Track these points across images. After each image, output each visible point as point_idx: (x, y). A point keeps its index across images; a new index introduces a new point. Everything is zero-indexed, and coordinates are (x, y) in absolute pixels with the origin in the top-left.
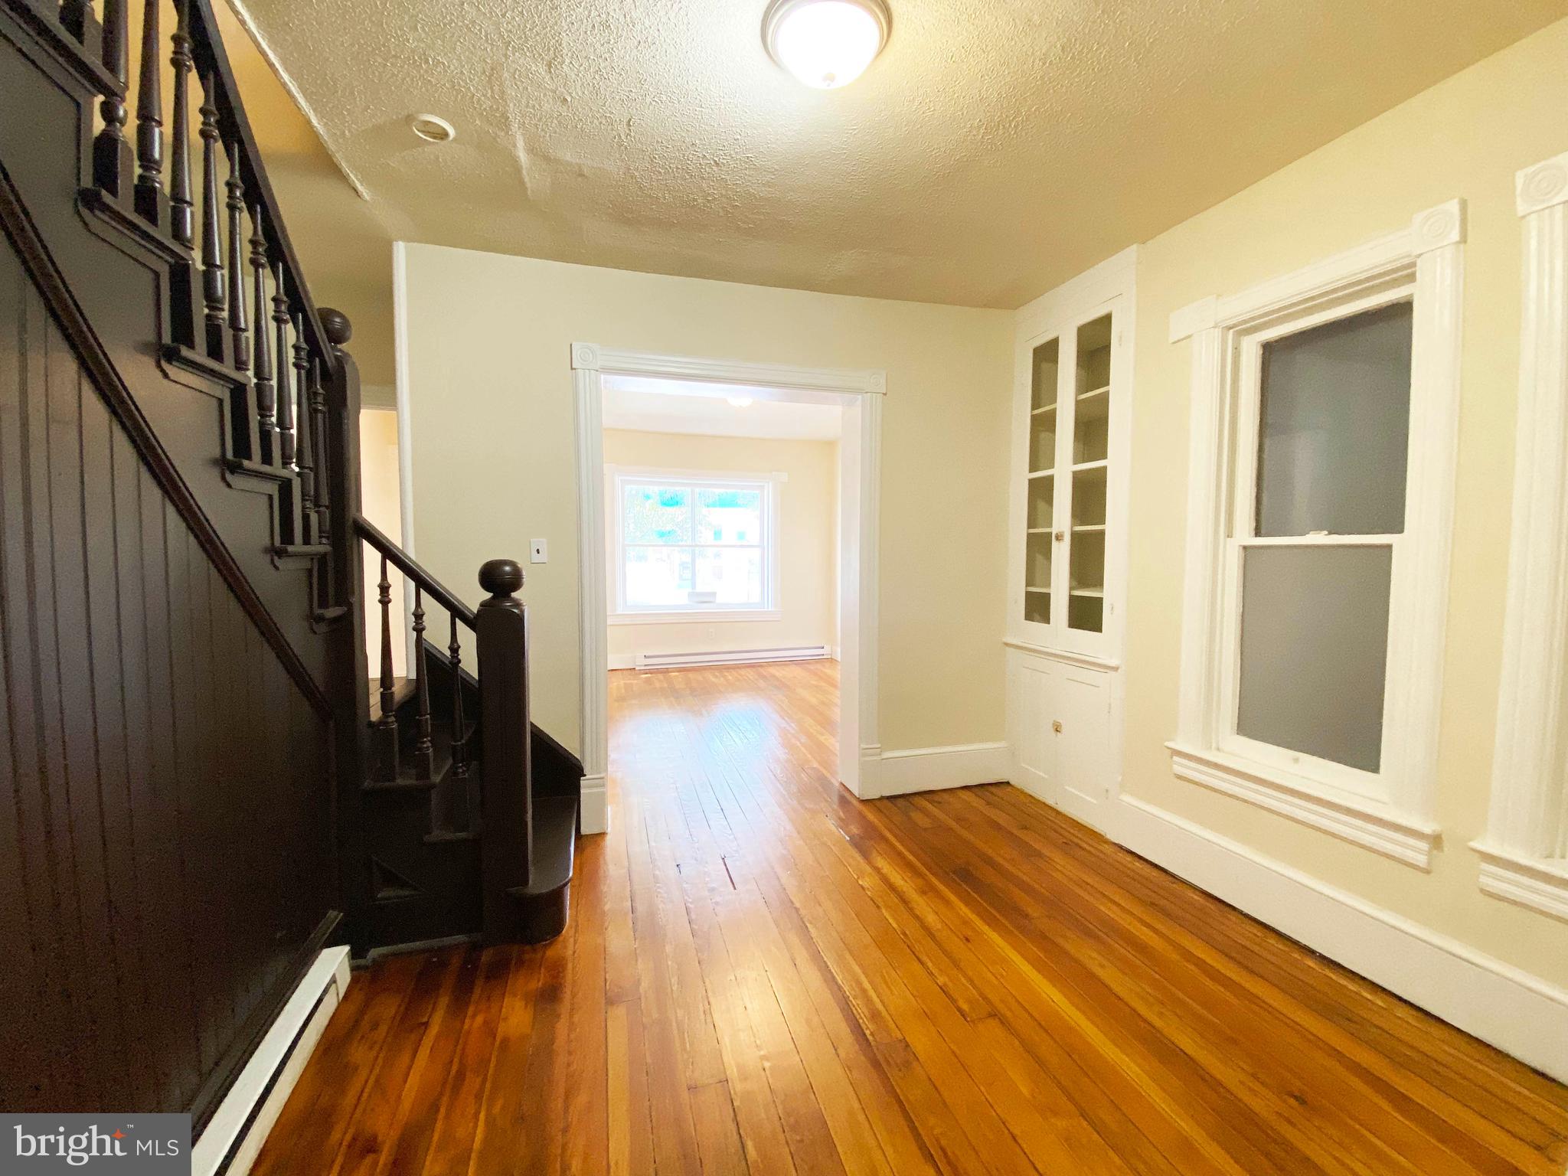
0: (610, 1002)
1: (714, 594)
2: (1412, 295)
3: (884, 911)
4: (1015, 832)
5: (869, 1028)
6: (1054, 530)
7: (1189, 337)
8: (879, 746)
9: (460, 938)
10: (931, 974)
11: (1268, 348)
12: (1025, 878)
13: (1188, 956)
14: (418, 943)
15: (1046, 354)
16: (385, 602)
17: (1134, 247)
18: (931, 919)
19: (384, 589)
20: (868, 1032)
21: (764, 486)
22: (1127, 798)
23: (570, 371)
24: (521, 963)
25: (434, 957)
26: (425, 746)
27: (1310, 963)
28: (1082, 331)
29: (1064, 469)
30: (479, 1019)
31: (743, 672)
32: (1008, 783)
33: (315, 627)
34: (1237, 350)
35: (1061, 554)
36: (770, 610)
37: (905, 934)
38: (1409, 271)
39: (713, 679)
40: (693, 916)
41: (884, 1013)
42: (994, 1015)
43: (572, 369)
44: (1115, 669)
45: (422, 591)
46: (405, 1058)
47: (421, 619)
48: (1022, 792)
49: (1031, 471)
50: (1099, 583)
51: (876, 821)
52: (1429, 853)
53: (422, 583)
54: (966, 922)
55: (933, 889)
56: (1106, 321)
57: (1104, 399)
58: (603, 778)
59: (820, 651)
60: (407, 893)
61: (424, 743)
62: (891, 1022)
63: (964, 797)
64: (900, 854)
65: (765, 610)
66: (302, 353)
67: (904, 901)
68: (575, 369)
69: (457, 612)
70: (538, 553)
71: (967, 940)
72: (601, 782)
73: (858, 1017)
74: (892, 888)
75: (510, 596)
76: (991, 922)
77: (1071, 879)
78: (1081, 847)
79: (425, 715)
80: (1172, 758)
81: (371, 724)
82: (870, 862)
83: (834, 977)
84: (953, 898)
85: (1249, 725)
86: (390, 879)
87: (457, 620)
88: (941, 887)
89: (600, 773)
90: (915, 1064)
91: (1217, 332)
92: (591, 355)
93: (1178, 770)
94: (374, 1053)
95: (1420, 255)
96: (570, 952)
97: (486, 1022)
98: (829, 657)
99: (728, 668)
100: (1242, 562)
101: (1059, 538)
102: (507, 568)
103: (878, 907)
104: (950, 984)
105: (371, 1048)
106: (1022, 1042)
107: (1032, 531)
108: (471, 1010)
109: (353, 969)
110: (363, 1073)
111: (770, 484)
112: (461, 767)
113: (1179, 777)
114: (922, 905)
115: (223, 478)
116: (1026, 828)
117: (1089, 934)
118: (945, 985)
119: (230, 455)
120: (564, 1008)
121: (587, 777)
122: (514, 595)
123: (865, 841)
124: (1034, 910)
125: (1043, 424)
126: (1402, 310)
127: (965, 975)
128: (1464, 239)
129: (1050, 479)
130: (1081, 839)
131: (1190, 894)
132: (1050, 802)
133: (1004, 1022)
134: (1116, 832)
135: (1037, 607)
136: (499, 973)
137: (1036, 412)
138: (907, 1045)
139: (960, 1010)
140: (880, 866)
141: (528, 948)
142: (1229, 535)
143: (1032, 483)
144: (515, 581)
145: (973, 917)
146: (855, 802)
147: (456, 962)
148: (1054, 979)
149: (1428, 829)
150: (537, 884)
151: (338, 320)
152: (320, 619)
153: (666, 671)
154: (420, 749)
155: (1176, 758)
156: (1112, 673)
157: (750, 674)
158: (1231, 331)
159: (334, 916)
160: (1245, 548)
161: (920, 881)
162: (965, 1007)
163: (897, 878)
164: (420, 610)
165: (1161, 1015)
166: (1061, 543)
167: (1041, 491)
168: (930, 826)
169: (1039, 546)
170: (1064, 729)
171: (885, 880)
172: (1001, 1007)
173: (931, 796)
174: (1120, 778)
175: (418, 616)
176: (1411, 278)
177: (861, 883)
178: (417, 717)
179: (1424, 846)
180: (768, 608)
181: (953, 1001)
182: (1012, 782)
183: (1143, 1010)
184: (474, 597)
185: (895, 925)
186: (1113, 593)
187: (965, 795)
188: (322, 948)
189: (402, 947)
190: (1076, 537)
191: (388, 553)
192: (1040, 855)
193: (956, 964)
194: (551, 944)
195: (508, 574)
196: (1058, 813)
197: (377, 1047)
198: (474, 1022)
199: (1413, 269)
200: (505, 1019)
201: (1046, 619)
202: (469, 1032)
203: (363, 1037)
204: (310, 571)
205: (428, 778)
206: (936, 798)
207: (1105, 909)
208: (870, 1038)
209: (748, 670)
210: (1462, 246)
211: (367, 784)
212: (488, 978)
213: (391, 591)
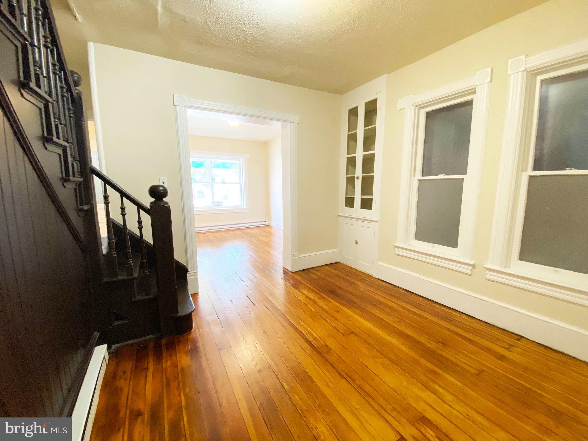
0: (219, 350)
1: (221, 202)
2: (473, 99)
3: (309, 306)
4: (345, 277)
5: (314, 343)
6: (356, 176)
7: (404, 108)
8: (298, 253)
9: (151, 337)
10: (330, 324)
11: (428, 114)
12: (352, 291)
13: (404, 308)
14: (133, 341)
15: (353, 112)
16: (107, 203)
17: (386, 74)
18: (325, 307)
19: (106, 197)
20: (314, 344)
21: (240, 159)
22: (380, 263)
23: (173, 106)
24: (179, 342)
25: (141, 345)
26: (130, 262)
27: (437, 306)
28: (367, 104)
29: (360, 154)
30: (169, 363)
31: (236, 232)
32: (339, 262)
33: (80, 214)
34: (419, 114)
35: (358, 184)
36: (245, 208)
37: (318, 312)
38: (474, 90)
39: (225, 235)
40: (243, 317)
41: (318, 338)
42: (352, 333)
43: (174, 105)
44: (376, 222)
45: (124, 198)
46: (142, 382)
47: (124, 210)
48: (344, 265)
49: (348, 154)
50: (371, 194)
51: (299, 278)
52: (472, 270)
53: (123, 194)
54: (336, 307)
55: (323, 297)
56: (375, 101)
57: (374, 129)
58: (196, 272)
59: (264, 223)
60: (126, 322)
61: (130, 261)
62: (321, 340)
63: (326, 268)
64: (310, 288)
65: (243, 208)
66: (64, 90)
67: (315, 303)
68: (175, 105)
69: (140, 206)
70: (163, 183)
71: (338, 312)
72: (196, 274)
73: (309, 340)
74: (310, 299)
75: (163, 200)
76: (344, 305)
77: (365, 290)
78: (366, 280)
79: (129, 250)
80: (395, 249)
81: (103, 255)
82: (300, 292)
83: (298, 329)
84: (330, 299)
85: (419, 236)
86: (118, 317)
87: (140, 210)
88: (325, 296)
89: (195, 271)
90: (331, 351)
91: (413, 107)
92: (182, 100)
93: (397, 252)
94: (128, 382)
95: (477, 86)
96: (198, 335)
97: (172, 363)
98: (268, 225)
99: (230, 231)
100: (418, 185)
101: (358, 178)
102: (161, 188)
103: (307, 305)
104: (336, 326)
105: (126, 380)
106: (363, 340)
107: (348, 176)
108: (164, 360)
109: (109, 353)
110: (126, 390)
111: (243, 158)
112: (146, 270)
113: (397, 255)
114: (321, 303)
115: (44, 145)
116: (347, 276)
117: (374, 305)
118: (335, 326)
119: (46, 135)
120: (202, 354)
121: (190, 272)
122: (164, 199)
123: (296, 285)
124: (357, 300)
125: (352, 138)
126: (469, 103)
127: (340, 323)
128: (491, 81)
129: (355, 157)
130: (365, 278)
131: (401, 290)
132: (354, 267)
133: (355, 334)
134: (376, 274)
135: (350, 202)
136: (171, 346)
137: (350, 133)
138: (328, 346)
139: (341, 333)
140: (304, 293)
141: (181, 336)
142: (414, 176)
143: (348, 159)
144: (164, 194)
145: (339, 305)
146: (290, 273)
147: (151, 346)
148: (367, 319)
149: (472, 263)
150: (182, 312)
151: (76, 76)
152: (82, 210)
153: (204, 233)
154: (127, 264)
155: (396, 249)
156: (375, 223)
157: (239, 232)
158: (417, 107)
159: (97, 334)
160: (419, 180)
161: (318, 296)
162: (342, 332)
163: (310, 295)
164: (123, 206)
165: (400, 326)
166: (359, 180)
167: (351, 162)
168: (317, 278)
169: (350, 181)
170: (358, 243)
171: (307, 297)
172: (353, 330)
173: (315, 269)
174: (377, 257)
175: (123, 209)
176: (474, 93)
177: (299, 298)
178: (125, 251)
179: (470, 268)
180: (244, 207)
181: (338, 331)
182: (340, 262)
183: (395, 325)
184: (147, 201)
185: (314, 310)
186: (376, 197)
187: (326, 267)
188: (95, 346)
189: (126, 343)
190: (363, 178)
191: (106, 181)
192: (355, 284)
193: (337, 320)
194: (189, 333)
195: (162, 190)
196: (357, 270)
197: (128, 380)
198: (167, 364)
199: (475, 90)
200: (180, 361)
201: (352, 206)
202: (166, 368)
203: (120, 377)
204: (75, 189)
205: (133, 275)
206: (316, 269)
207: (377, 297)
208: (315, 346)
209: (238, 231)
210: (490, 83)
211: (105, 280)
212: (167, 349)
213: (109, 198)
